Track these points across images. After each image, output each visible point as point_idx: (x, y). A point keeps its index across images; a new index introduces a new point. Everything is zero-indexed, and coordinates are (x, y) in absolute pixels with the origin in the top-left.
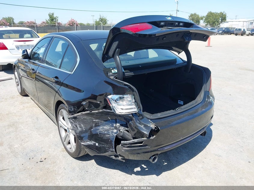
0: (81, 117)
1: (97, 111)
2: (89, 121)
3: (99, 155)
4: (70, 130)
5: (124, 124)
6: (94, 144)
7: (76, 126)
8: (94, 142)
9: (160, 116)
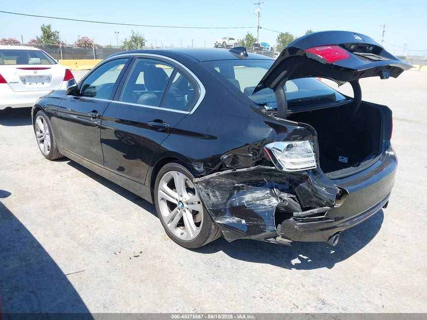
0: (217, 180)
1: (245, 169)
2: (228, 186)
3: (248, 238)
4: (184, 204)
5: (287, 189)
6: (238, 221)
7: (208, 195)
8: (237, 219)
9: (340, 175)
